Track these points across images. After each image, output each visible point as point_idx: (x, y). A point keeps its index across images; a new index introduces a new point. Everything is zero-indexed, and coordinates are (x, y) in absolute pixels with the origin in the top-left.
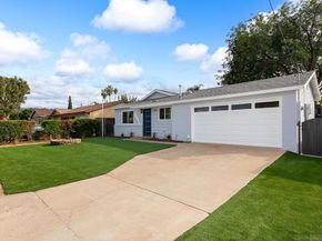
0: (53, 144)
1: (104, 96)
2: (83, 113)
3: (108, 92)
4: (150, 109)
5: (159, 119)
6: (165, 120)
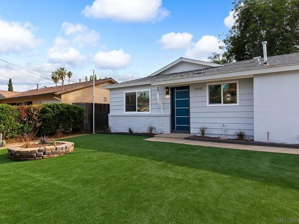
2: (52, 95)
4: (187, 87)
5: (208, 105)
6: (222, 104)
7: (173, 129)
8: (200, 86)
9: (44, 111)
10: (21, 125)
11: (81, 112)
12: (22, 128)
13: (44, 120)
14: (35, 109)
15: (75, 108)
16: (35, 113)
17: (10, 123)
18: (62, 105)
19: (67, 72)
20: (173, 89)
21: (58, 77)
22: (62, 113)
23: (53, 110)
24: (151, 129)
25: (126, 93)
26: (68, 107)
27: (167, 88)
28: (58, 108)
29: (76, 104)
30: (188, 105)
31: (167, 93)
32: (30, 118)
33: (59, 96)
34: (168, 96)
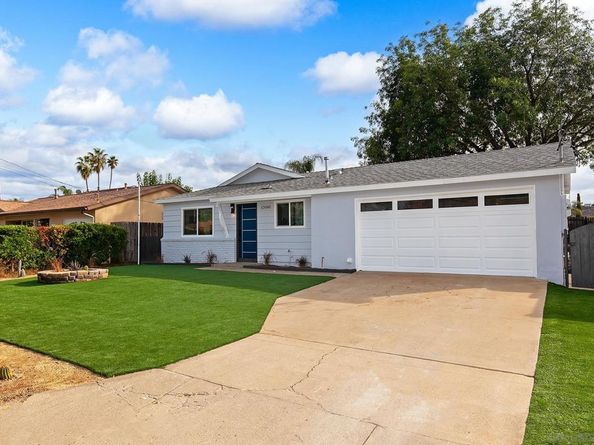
0: (43, 280)
1: (85, 173)
2: (81, 211)
3: (93, 163)
4: (254, 205)
5: (276, 226)
6: (290, 227)
7: (239, 257)
8: (267, 204)
9: (71, 234)
10: (41, 252)
11: (123, 235)
12: (43, 256)
13: (71, 246)
14: (59, 232)
15: (114, 230)
16: (60, 237)
17: (28, 249)
18: (96, 226)
19: (108, 158)
20: (240, 206)
21: (89, 167)
22: (95, 237)
23: (84, 232)
24: (212, 257)
25: (185, 211)
26: (104, 228)
27: (232, 205)
28: (90, 230)
29: (115, 223)
30: (255, 227)
31: (233, 212)
32: (52, 243)
33: (92, 212)
34: (234, 216)
